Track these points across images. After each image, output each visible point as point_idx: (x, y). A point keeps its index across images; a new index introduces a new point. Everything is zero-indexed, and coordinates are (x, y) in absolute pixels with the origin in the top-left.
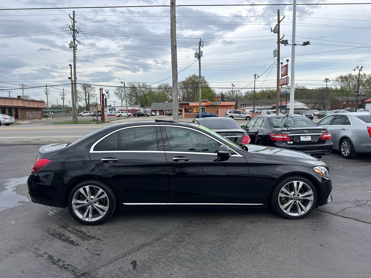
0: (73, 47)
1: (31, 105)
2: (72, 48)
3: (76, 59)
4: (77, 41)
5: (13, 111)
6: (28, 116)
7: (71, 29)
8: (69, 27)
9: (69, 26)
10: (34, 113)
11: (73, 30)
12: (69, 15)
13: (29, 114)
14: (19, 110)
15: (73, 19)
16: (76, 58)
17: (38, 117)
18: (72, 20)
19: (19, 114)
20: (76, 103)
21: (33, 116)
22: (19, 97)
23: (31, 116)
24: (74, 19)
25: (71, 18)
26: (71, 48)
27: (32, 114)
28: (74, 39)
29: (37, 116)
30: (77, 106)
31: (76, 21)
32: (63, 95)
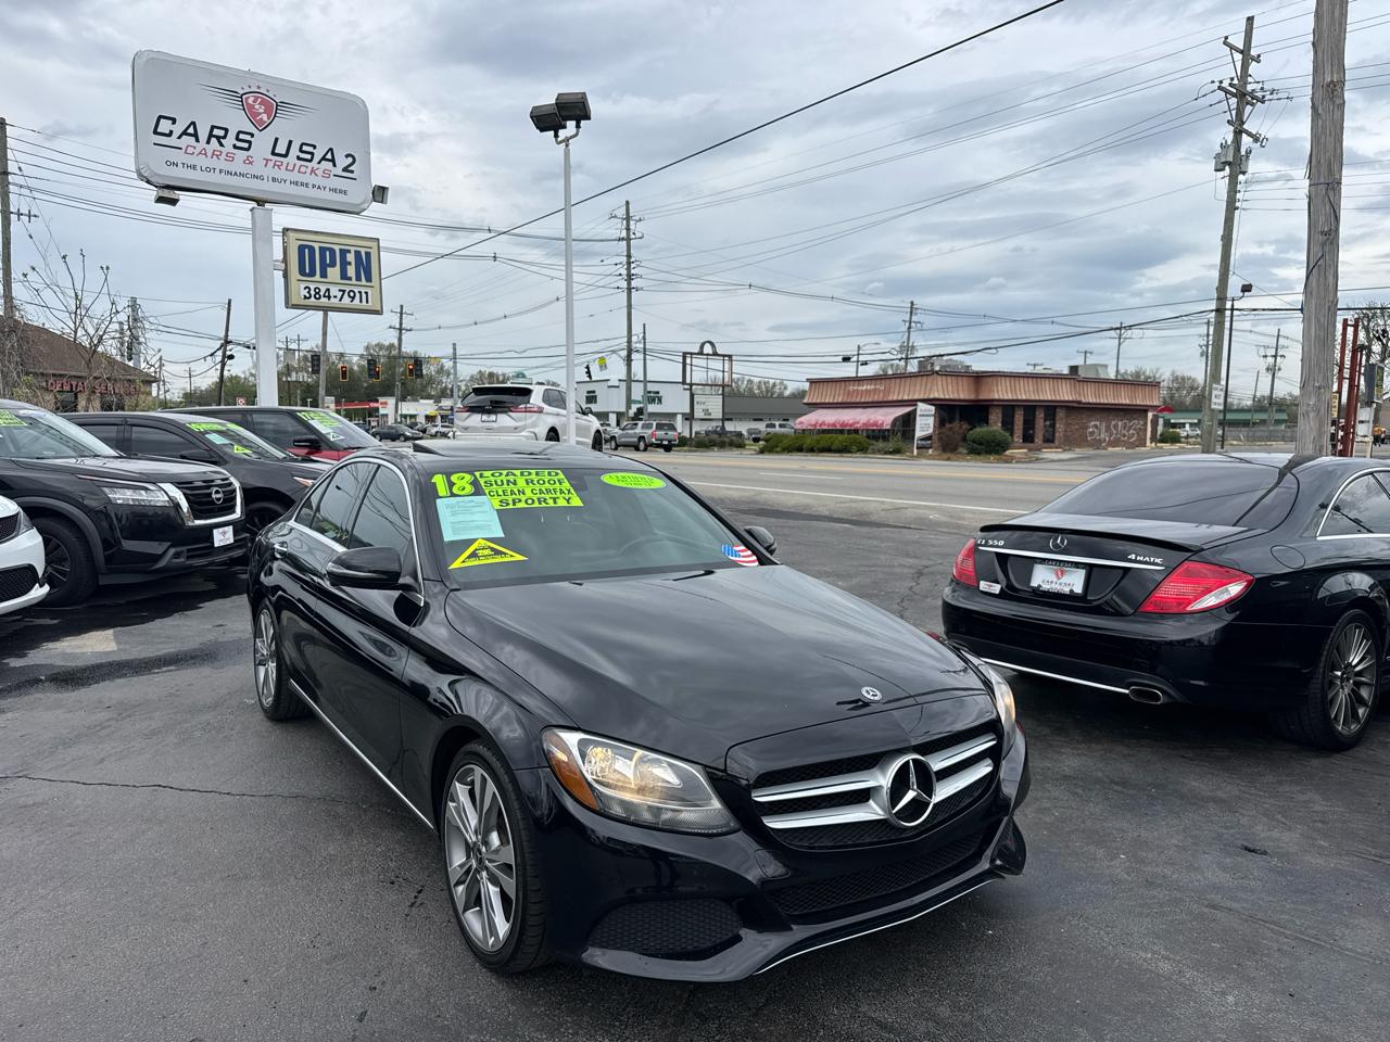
0: (1229, 164)
1: (1108, 397)
2: (1227, 167)
3: (1237, 208)
4: (1249, 134)
5: (1040, 415)
6: (1092, 433)
7: (1227, 92)
8: (1219, 88)
9: (1221, 82)
10: (1116, 426)
11: (1234, 95)
12: (1226, 38)
13: (1096, 426)
14: (1061, 414)
15: (1242, 52)
16: (1237, 204)
17: (1129, 438)
18: (1238, 57)
19: (1060, 427)
20: (1214, 386)
21: (1111, 436)
22: (1074, 369)
23: (1102, 436)
24: (1245, 52)
25: (1232, 47)
26: (1224, 170)
27: (1108, 429)
28: (1238, 133)
29: (1125, 436)
30: (1214, 400)
31: (1259, 56)
32: (1275, 356)
